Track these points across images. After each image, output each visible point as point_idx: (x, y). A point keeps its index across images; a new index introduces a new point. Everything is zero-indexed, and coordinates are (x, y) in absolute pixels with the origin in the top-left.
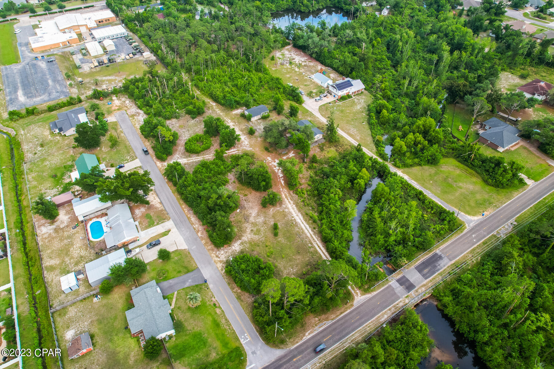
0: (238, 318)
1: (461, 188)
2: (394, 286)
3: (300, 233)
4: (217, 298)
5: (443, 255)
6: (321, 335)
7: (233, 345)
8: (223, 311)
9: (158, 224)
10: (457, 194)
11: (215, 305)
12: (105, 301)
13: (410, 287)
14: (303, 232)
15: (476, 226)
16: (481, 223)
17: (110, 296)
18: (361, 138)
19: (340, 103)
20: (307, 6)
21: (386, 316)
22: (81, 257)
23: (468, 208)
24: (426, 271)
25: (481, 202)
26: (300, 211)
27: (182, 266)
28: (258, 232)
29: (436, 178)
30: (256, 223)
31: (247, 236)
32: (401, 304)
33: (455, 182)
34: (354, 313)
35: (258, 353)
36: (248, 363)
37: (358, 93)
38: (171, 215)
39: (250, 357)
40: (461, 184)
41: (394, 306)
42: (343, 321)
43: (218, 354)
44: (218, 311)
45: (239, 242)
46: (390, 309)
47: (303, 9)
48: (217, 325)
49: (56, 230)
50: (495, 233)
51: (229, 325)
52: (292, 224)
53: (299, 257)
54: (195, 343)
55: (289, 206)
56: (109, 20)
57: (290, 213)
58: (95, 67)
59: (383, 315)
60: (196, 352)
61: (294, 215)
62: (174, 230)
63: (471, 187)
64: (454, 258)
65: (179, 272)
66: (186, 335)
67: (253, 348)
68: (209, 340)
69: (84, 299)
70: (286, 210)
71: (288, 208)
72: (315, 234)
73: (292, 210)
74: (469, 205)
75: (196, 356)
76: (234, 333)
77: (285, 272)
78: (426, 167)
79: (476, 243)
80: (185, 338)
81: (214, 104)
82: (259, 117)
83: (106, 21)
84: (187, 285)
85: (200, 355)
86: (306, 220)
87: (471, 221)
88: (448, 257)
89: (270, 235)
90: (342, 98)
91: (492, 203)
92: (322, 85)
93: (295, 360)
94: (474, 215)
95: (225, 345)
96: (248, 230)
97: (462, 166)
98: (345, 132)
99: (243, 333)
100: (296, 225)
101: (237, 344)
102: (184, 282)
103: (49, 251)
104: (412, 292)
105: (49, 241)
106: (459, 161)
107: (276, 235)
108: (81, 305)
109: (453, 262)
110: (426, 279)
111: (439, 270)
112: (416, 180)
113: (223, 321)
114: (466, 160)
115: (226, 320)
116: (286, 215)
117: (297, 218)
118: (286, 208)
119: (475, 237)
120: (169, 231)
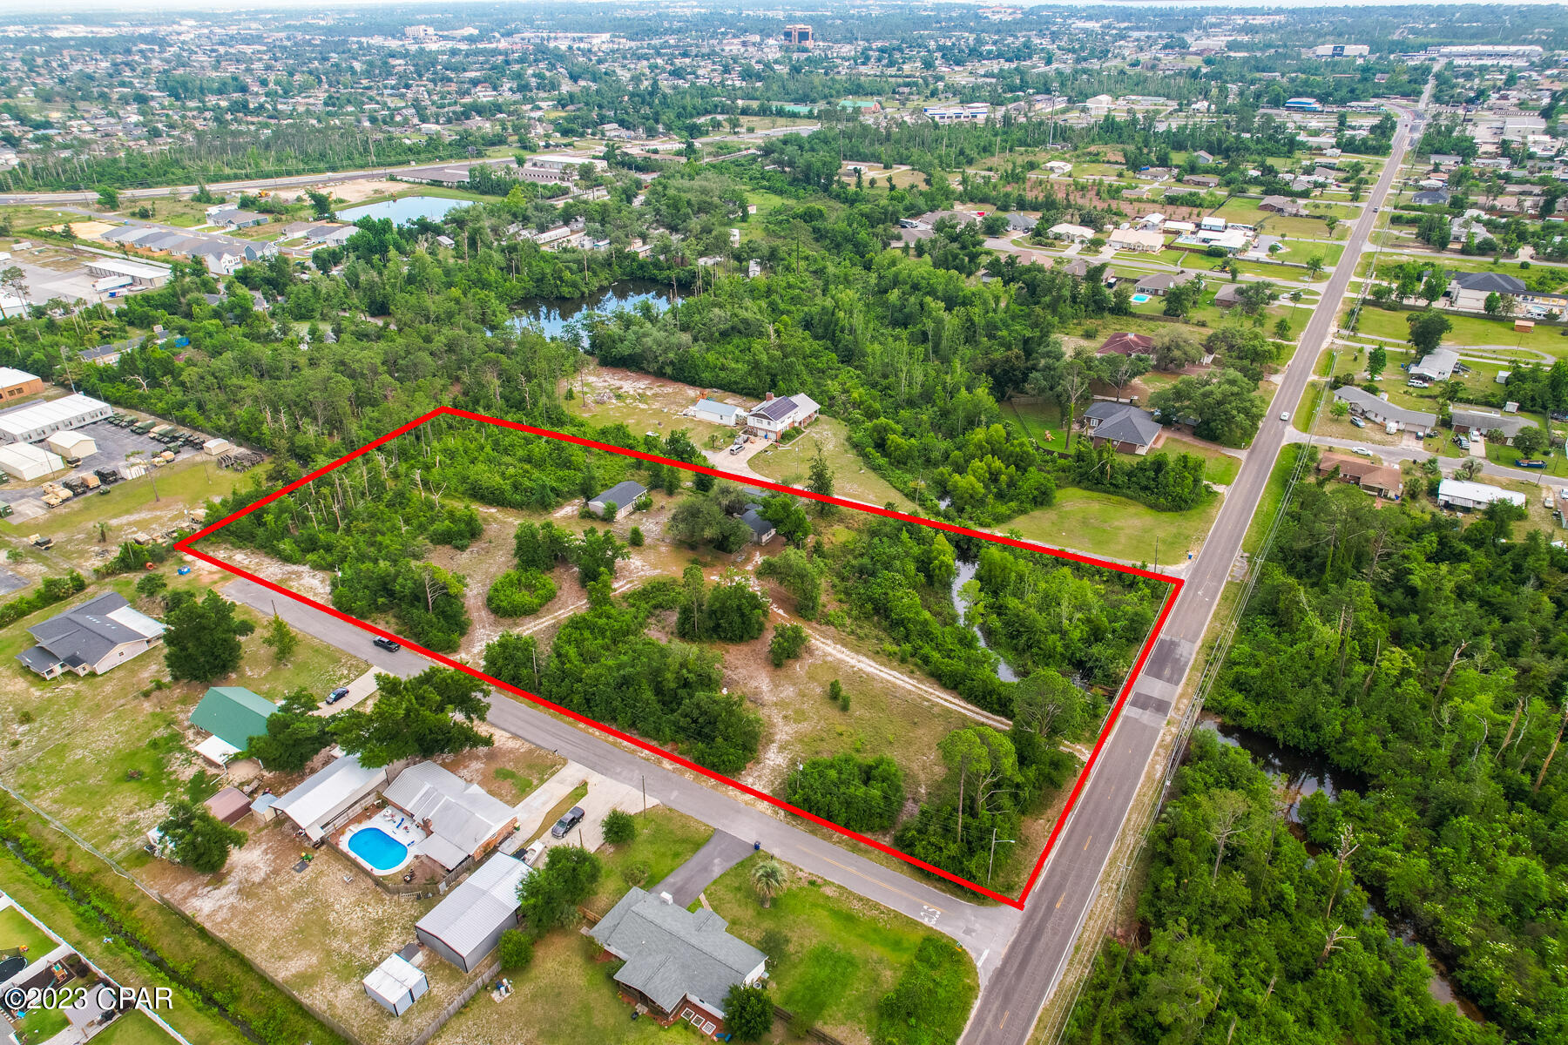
0: (884, 885)
1: (1121, 529)
2: (1132, 715)
3: (890, 691)
4: (808, 869)
5: (1176, 641)
6: (1073, 843)
7: (916, 938)
8: (840, 887)
9: (542, 781)
10: (1123, 540)
11: (812, 883)
12: (527, 988)
13: (1161, 707)
14: (895, 686)
15: (1190, 578)
16: (1197, 570)
17: (534, 973)
19: (784, 448)
20: (574, 285)
21: (1159, 769)
22: (379, 922)
24: (1167, 672)
25: (1171, 540)
26: (858, 652)
27: (675, 842)
28: (800, 716)
29: (1066, 525)
30: (783, 700)
31: (783, 732)
32: (1168, 738)
33: (1104, 522)
34: (1102, 783)
35: (977, 926)
36: (973, 955)
37: (811, 422)
38: (563, 753)
39: (967, 943)
40: (1116, 523)
41: (1160, 746)
42: (1091, 806)
43: (895, 969)
44: (829, 891)
45: (774, 747)
46: (1157, 754)
47: (566, 291)
48: (849, 919)
49: (246, 891)
50: (1228, 578)
51: (876, 906)
52: (861, 679)
53: (921, 732)
54: (828, 970)
55: (829, 649)
56: (20, 390)
57: (841, 661)
58: (64, 501)
59: (1153, 767)
60: (844, 986)
61: (853, 662)
62: (595, 779)
63: (1137, 522)
64: (1197, 635)
65: (676, 855)
66: (795, 966)
67: (962, 924)
68: (855, 952)
69: (465, 1006)
70: (830, 659)
71: (831, 655)
72: (920, 681)
73: (839, 656)
75: (851, 994)
76: (897, 915)
77: (915, 766)
78: (1037, 513)
79: (1212, 602)
80: (796, 973)
81: (493, 510)
82: (629, 508)
83: (11, 393)
84: (717, 871)
85: (857, 987)
86: (882, 664)
87: (1182, 571)
88: (1185, 638)
89: (833, 713)
90: (785, 437)
91: (1189, 536)
92: (724, 422)
93: (1058, 906)
94: (1177, 563)
95: (897, 945)
96: (777, 719)
97: (1095, 494)
98: (838, 494)
99: (920, 907)
100: (871, 677)
101: (922, 933)
102: (706, 869)
103: (264, 945)
104: (1171, 713)
105: (244, 924)
106: (1086, 488)
107: (845, 708)
108: (467, 1023)
109: (1199, 643)
110: (1177, 684)
111: (1186, 664)
112: (1035, 537)
113: (857, 905)
114: (1098, 482)
115: (861, 899)
116: (835, 667)
117: (862, 666)
118: (825, 655)
119: (1204, 595)
120: (584, 784)
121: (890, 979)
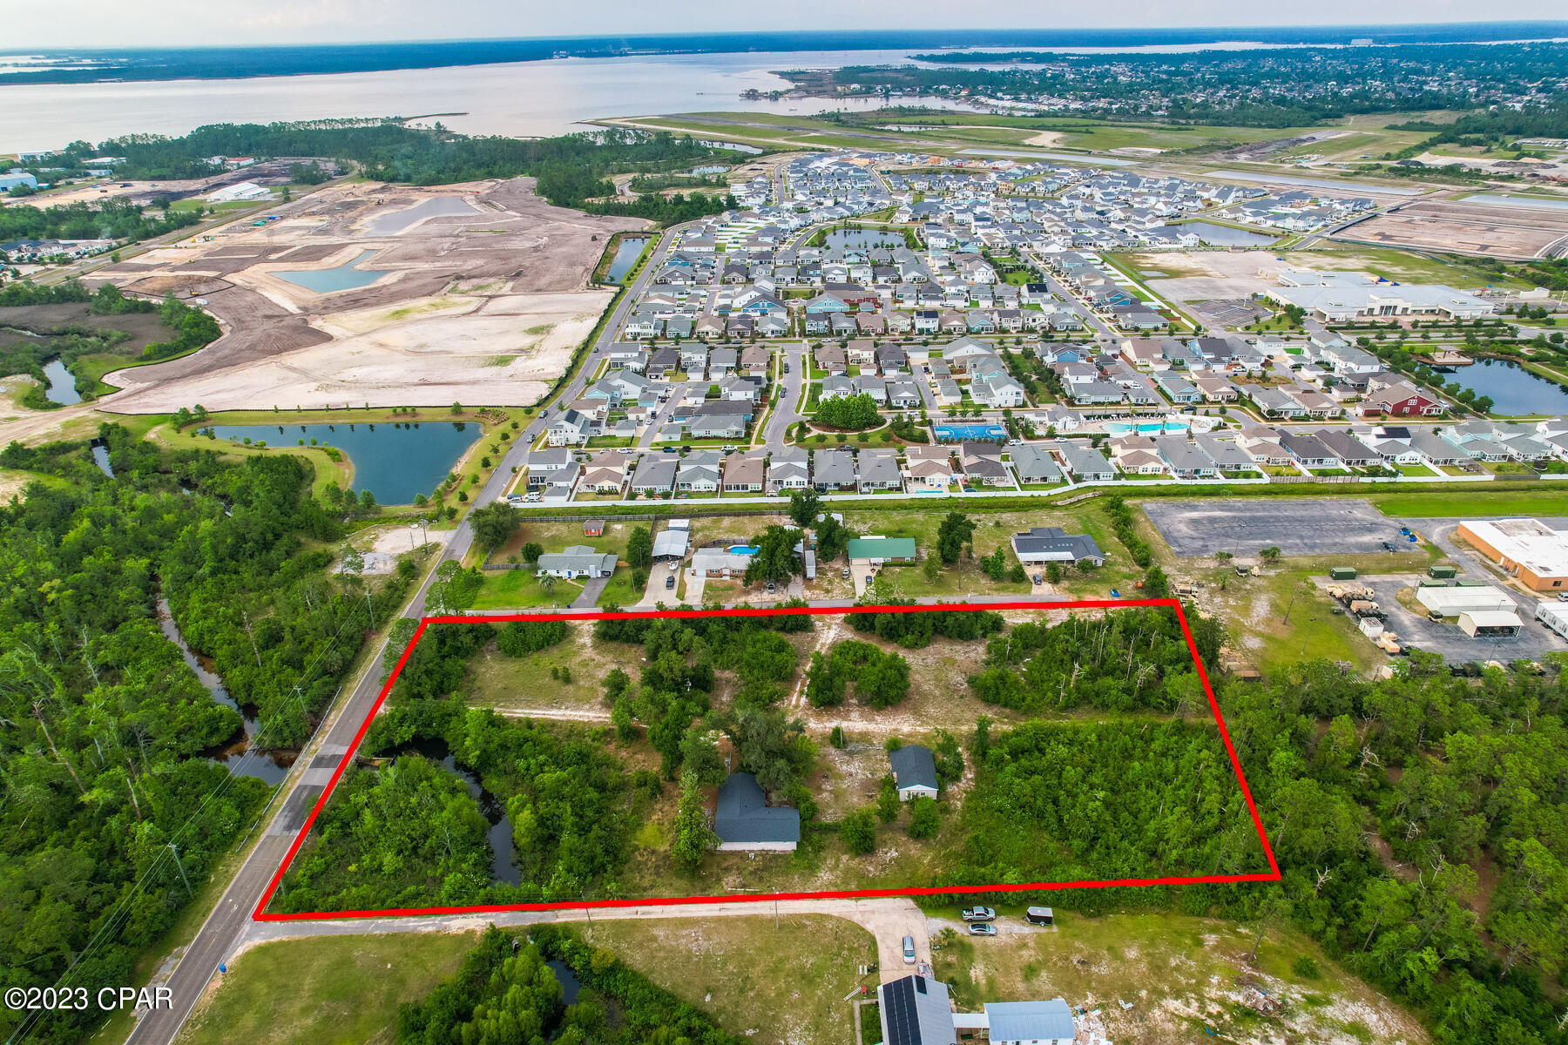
1: (305, 1011)
5: (286, 833)
9: (706, 593)
10: (308, 983)
11: (535, 607)
15: (235, 931)
16: (223, 950)
18: (654, 939)
21: (332, 717)
23: (268, 964)
25: (237, 1008)
26: (568, 721)
28: (584, 664)
29: (384, 988)
31: (589, 653)
33: (328, 1018)
40: (309, 1022)
45: (590, 643)
46: (331, 725)
48: (512, 603)
50: (186, 950)
52: (555, 702)
53: (501, 685)
54: (513, 585)
55: (592, 714)
57: (577, 708)
61: (568, 712)
65: (609, 594)
70: (587, 707)
71: (588, 710)
72: (513, 717)
73: (581, 713)
74: (266, 974)
77: (497, 667)
79: (226, 899)
80: (524, 580)
84: (584, 595)
85: (497, 585)
86: (545, 718)
87: (249, 936)
88: (276, 837)
91: (205, 1027)
94: (247, 954)
96: (598, 658)
98: (705, 919)
100: (550, 706)
102: (589, 594)
110: (298, 786)
111: (283, 812)
112: (427, 940)
116: (579, 702)
117: (561, 712)
118: (591, 709)
119: (231, 906)
120: (682, 599)
121: (483, 591)
